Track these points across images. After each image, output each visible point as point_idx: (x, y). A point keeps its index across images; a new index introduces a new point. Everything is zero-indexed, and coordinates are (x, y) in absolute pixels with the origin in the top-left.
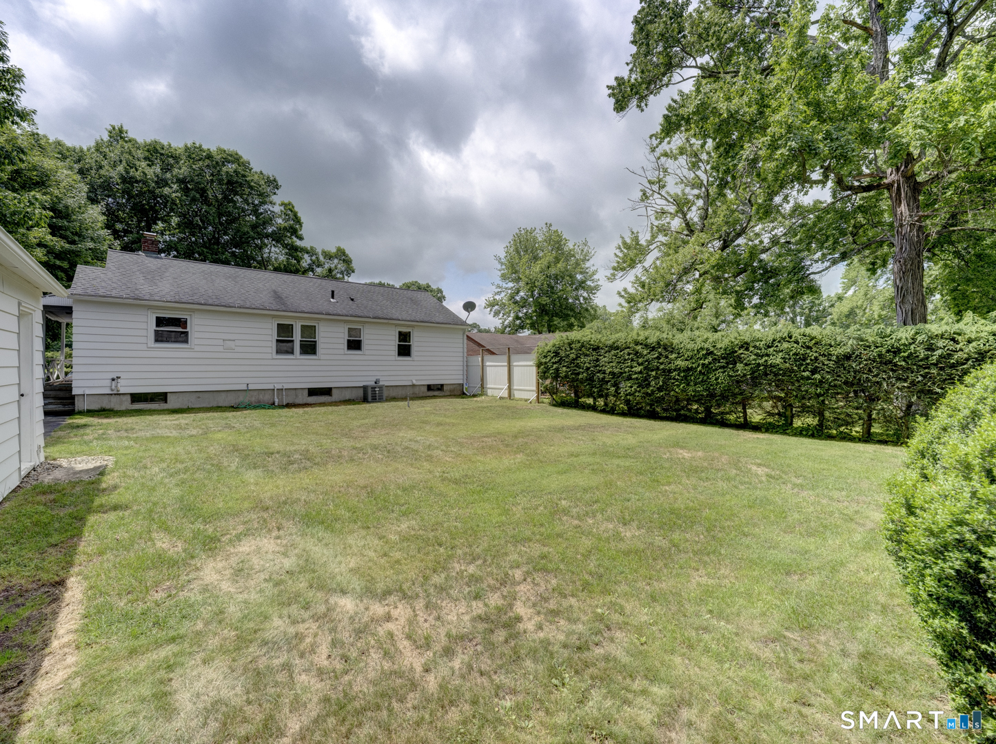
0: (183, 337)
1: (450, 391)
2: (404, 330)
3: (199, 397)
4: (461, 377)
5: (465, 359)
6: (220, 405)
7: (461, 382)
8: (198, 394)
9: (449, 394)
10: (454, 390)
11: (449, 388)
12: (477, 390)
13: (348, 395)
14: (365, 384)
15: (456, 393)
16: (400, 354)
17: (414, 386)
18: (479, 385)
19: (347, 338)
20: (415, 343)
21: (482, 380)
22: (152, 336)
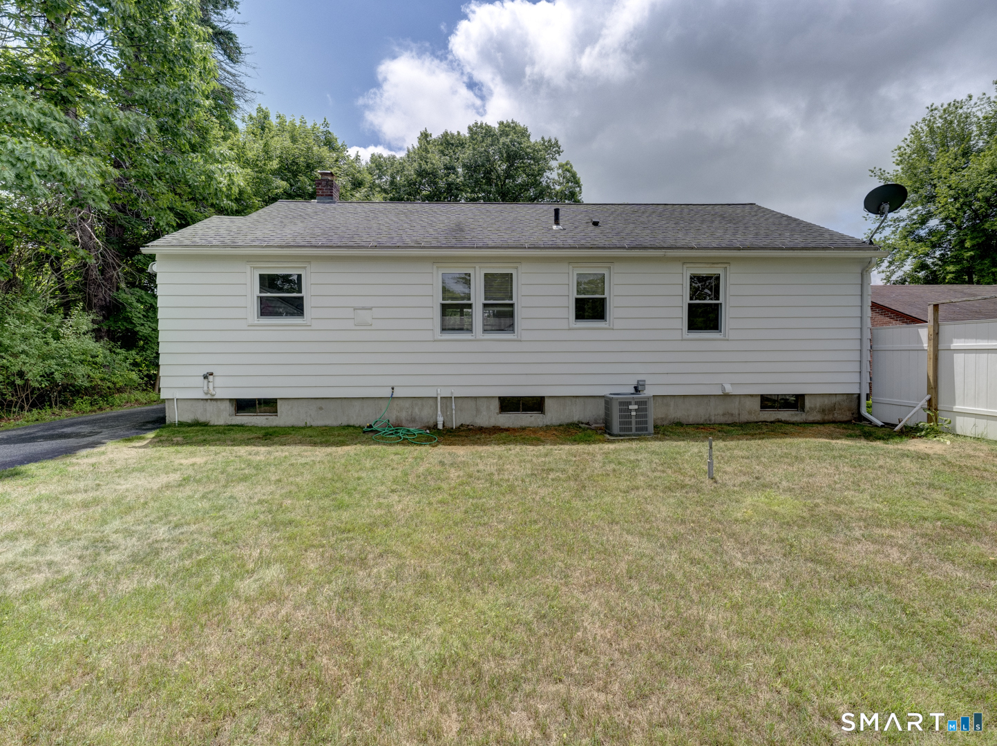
0: (296, 307)
1: (823, 411)
2: (704, 271)
3: (321, 408)
4: (856, 378)
5: (867, 335)
6: (352, 424)
7: (854, 390)
8: (319, 403)
9: (818, 417)
10: (832, 409)
11: (818, 403)
12: (915, 414)
13: (577, 414)
14: (605, 391)
15: (838, 416)
16: (692, 326)
17: (726, 396)
18: (924, 403)
19: (574, 295)
20: (731, 301)
21: (933, 387)
22: (254, 307)
